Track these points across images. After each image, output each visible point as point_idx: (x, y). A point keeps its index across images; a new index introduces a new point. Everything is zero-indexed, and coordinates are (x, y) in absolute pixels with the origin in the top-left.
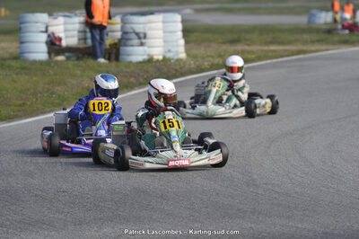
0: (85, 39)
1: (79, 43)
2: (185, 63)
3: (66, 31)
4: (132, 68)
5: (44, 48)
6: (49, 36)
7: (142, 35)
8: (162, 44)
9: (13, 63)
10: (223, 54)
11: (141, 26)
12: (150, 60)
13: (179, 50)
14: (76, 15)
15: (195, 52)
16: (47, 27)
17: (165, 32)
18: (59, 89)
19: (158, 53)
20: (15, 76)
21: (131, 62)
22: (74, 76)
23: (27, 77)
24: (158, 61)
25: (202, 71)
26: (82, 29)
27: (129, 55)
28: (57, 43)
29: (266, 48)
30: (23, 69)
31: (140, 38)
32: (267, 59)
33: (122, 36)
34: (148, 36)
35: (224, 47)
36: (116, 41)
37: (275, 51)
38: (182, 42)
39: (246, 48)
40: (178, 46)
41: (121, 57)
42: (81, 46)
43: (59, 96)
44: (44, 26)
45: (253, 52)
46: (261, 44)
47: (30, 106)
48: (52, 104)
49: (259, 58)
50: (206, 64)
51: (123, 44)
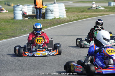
0: (34, 12)
1: (32, 14)
2: (66, 19)
3: (28, 10)
4: (49, 21)
5: (21, 16)
6: (23, 12)
7: (52, 11)
8: (58, 13)
9: (11, 21)
10: (78, 16)
12: (55, 18)
14: (31, 5)
15: (69, 15)
16: (22, 9)
17: (59, 9)
18: (24, 28)
19: (57, 17)
20: (11, 25)
21: (49, 19)
22: (30, 24)
23: (15, 25)
25: (71, 21)
26: (33, 9)
27: (48, 17)
28: (25, 14)
29: (92, 14)
30: (14, 22)
31: (51, 11)
32: (92, 17)
33: (46, 11)
34: (54, 11)
35: (79, 13)
36: (44, 13)
37: (95, 14)
40: (64, 14)
41: (45, 18)
43: (24, 30)
44: (21, 9)
45: (88, 15)
46: (91, 13)
47: (15, 34)
48: (22, 33)
49: (90, 17)
50: (73, 19)
51: (46, 13)
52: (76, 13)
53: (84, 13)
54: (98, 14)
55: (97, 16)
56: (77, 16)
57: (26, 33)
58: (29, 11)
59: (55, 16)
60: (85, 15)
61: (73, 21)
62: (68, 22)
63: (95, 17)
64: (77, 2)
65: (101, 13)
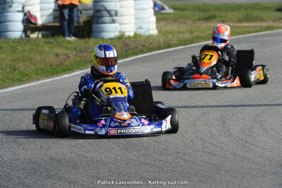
1: (54, 22)
2: (154, 38)
3: (41, 10)
5: (20, 27)
6: (25, 14)
7: (113, 13)
8: (134, 21)
10: (194, 30)
11: (113, 4)
12: (121, 37)
13: (150, 27)
16: (23, 7)
17: (136, 9)
19: (130, 31)
22: (41, 53)
24: (129, 37)
25: (170, 46)
27: (100, 32)
28: (33, 21)
31: (111, 16)
33: (94, 13)
34: (118, 15)
35: (198, 24)
36: (89, 19)
37: (245, 27)
38: (154, 18)
40: (149, 22)
41: (93, 34)
44: (21, 6)
50: (175, 39)
51: (94, 21)
54: (255, 27)
55: (250, 32)
56: (191, 32)
57: (25, 79)
59: (123, 30)
61: (177, 45)
62: (160, 48)
65: (265, 24)
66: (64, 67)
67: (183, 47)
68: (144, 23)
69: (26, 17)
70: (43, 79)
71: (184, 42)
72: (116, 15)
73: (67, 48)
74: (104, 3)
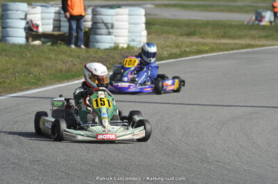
0: (60, 27)
1: (53, 30)
3: (42, 19)
4: (100, 54)
5: (23, 33)
6: (27, 23)
7: (110, 26)
8: (127, 34)
10: (180, 44)
11: (109, 17)
12: (116, 48)
13: (142, 40)
14: (52, 5)
16: (26, 15)
17: (130, 24)
18: (36, 70)
19: (123, 42)
21: (99, 49)
22: (49, 59)
23: (7, 58)
24: (123, 48)
26: (57, 18)
27: (97, 42)
28: (35, 30)
29: (218, 41)
30: (4, 50)
31: (107, 28)
32: (219, 51)
33: (92, 25)
34: (115, 27)
36: (87, 30)
38: (145, 33)
39: (201, 40)
40: (141, 36)
41: (91, 44)
42: (56, 33)
43: (35, 75)
44: (24, 14)
45: (206, 45)
46: (213, 38)
47: (9, 83)
48: (29, 83)
49: (212, 50)
50: (165, 52)
51: (92, 32)
52: (172, 37)
53: (195, 39)
54: (236, 44)
55: (232, 49)
56: (178, 46)
57: (40, 82)
58: (46, 21)
59: (118, 42)
60: (198, 44)
61: (168, 58)
63: (227, 50)
64: (166, 6)
65: (243, 42)
66: (73, 74)
67: (174, 60)
68: (136, 36)
69: (28, 26)
70: (55, 84)
71: (174, 56)
72: (112, 28)
73: (71, 56)
74: (101, 17)
